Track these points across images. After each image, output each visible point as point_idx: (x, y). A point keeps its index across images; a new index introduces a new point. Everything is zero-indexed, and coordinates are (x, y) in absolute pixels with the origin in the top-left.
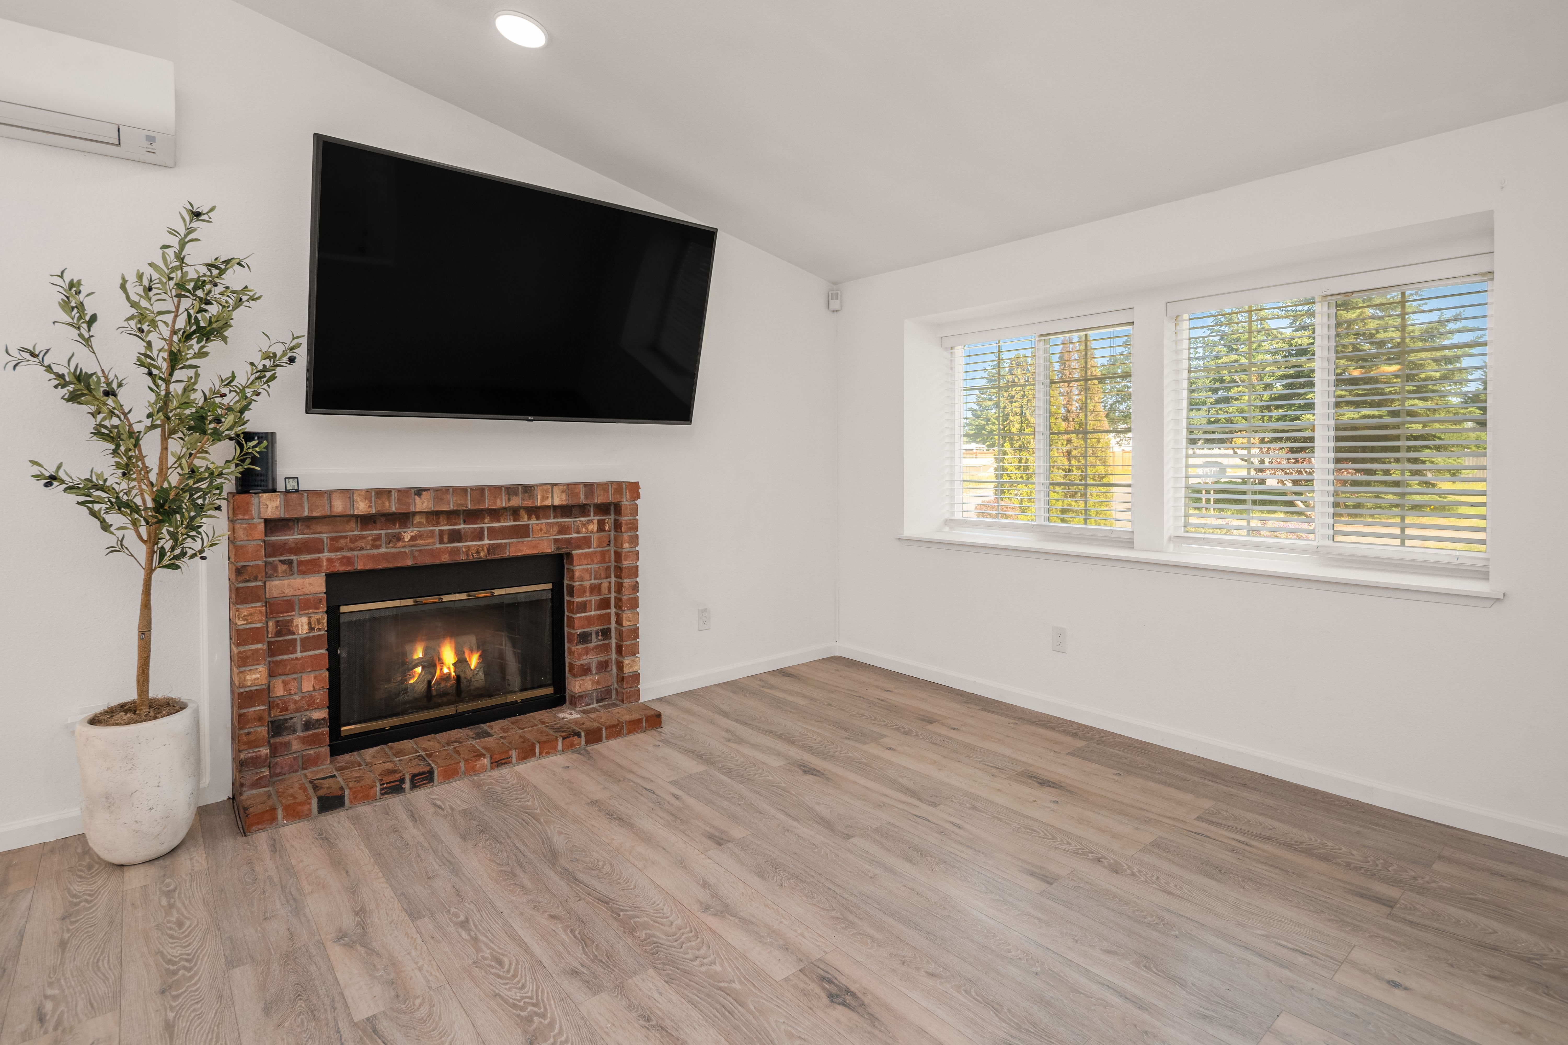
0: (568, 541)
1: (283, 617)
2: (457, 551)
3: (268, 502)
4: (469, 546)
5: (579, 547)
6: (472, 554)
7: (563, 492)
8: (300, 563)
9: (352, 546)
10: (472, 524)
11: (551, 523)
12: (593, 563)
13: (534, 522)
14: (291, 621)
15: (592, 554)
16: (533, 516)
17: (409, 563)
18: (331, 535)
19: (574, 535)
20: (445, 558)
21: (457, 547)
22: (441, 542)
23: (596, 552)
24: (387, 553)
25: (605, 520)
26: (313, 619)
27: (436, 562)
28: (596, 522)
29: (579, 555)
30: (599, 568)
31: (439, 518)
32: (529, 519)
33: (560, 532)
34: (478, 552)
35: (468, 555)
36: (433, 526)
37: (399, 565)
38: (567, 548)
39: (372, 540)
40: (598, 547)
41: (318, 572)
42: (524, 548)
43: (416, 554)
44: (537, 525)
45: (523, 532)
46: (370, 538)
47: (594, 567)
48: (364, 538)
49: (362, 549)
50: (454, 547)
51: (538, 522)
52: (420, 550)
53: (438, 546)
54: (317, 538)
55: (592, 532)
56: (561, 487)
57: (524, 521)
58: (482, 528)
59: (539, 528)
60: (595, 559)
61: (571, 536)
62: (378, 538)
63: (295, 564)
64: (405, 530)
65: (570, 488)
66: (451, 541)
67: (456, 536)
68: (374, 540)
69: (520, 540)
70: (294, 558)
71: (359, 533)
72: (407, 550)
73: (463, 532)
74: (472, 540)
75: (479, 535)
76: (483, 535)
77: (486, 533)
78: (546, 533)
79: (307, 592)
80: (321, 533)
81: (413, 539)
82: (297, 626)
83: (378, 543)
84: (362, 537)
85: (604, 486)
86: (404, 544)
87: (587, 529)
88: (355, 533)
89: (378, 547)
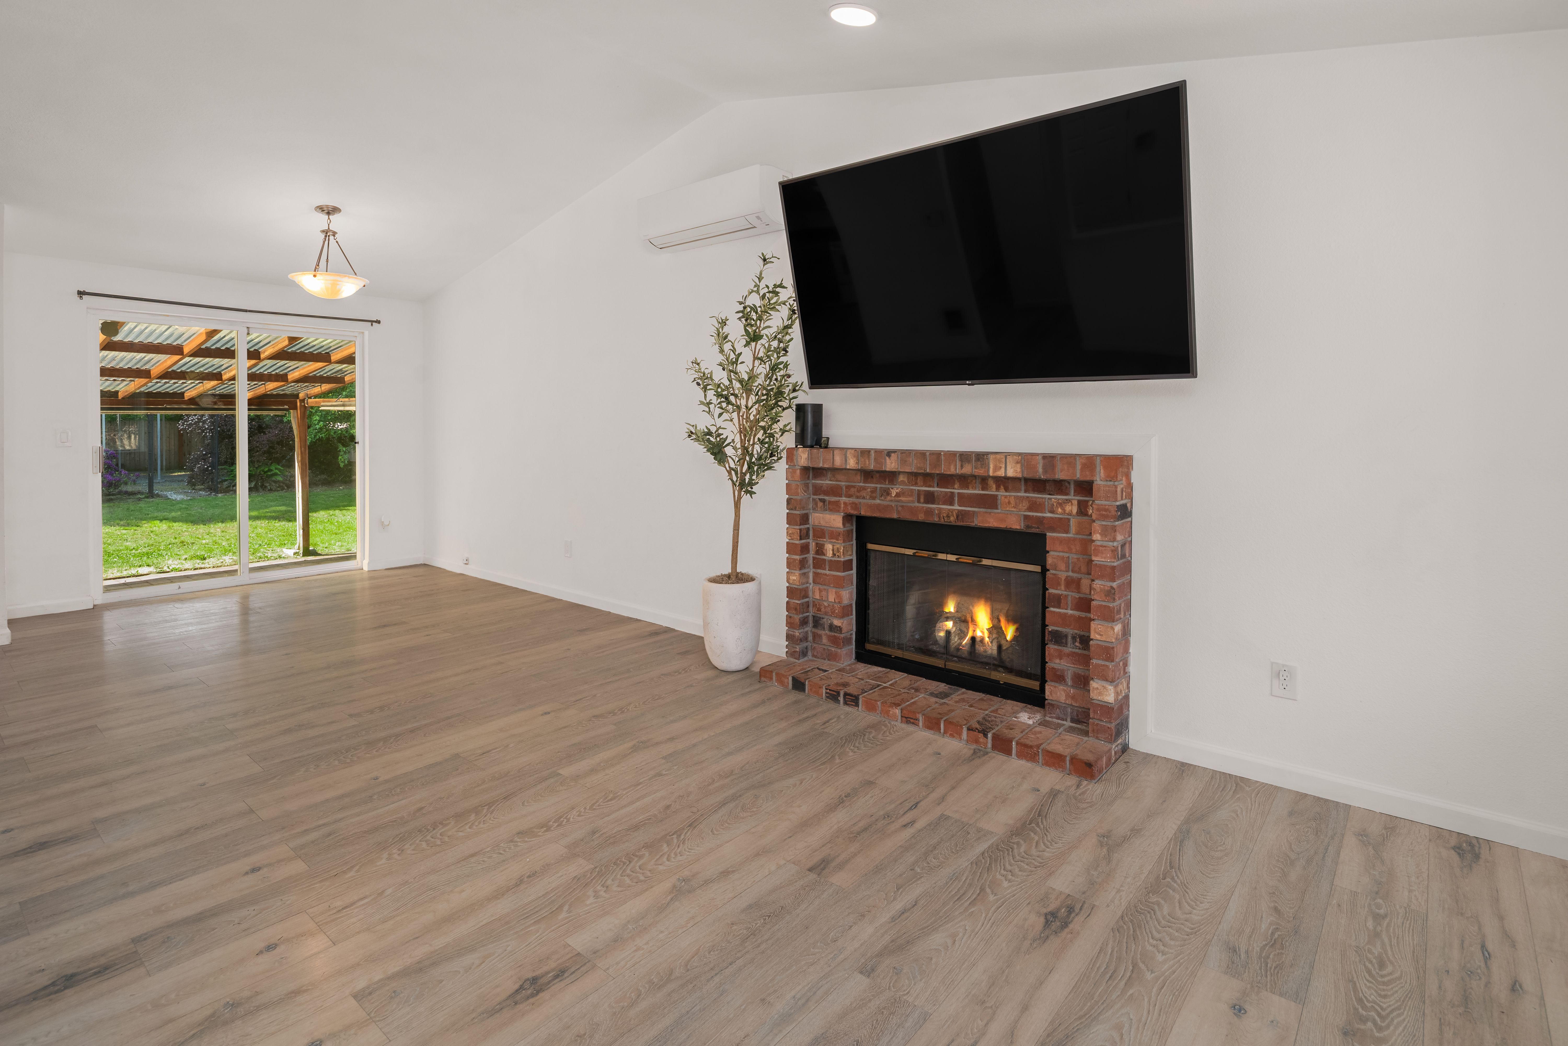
0: (1040, 520)
1: (821, 541)
2: (929, 512)
3: (802, 455)
4: (940, 509)
5: (1053, 530)
6: (943, 517)
7: (1017, 463)
8: (830, 502)
9: (858, 494)
10: (944, 488)
11: (1021, 497)
12: (1070, 551)
13: (1002, 493)
14: (823, 545)
15: (1069, 540)
16: (1002, 487)
17: (895, 516)
18: (847, 484)
19: (1049, 515)
20: (921, 517)
21: (931, 508)
22: (919, 501)
23: (1074, 539)
24: (879, 504)
25: (1087, 501)
26: (835, 547)
27: (915, 519)
28: (1075, 502)
29: (1053, 538)
30: (1078, 559)
31: (917, 479)
32: (998, 489)
33: (1030, 509)
34: (948, 516)
35: (939, 517)
36: (912, 485)
37: (888, 516)
38: (1038, 528)
39: (870, 492)
40: (1077, 534)
41: (838, 511)
42: (991, 520)
43: (900, 509)
44: (1006, 497)
45: (991, 502)
46: (869, 490)
47: (1073, 557)
48: (865, 489)
49: (864, 498)
50: (929, 508)
51: (1007, 494)
52: (902, 506)
53: (917, 504)
54: (838, 485)
55: (1070, 514)
56: (1015, 457)
57: (992, 491)
58: (952, 493)
59: (1007, 501)
60: (1072, 547)
61: (1045, 515)
62: (874, 491)
63: (827, 503)
64: (893, 486)
65: (1025, 459)
66: (927, 501)
67: (930, 498)
68: (872, 492)
69: (989, 510)
70: (826, 498)
71: (863, 485)
72: (893, 504)
73: (936, 494)
74: (944, 504)
75: (949, 500)
76: (954, 500)
77: (956, 499)
78: (1015, 507)
79: (832, 526)
80: (840, 481)
81: (898, 495)
82: (827, 549)
83: (874, 495)
84: (864, 488)
85: (1070, 459)
86: (891, 499)
87: (1064, 510)
88: (861, 484)
89: (874, 498)
